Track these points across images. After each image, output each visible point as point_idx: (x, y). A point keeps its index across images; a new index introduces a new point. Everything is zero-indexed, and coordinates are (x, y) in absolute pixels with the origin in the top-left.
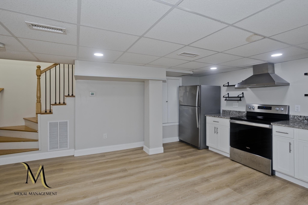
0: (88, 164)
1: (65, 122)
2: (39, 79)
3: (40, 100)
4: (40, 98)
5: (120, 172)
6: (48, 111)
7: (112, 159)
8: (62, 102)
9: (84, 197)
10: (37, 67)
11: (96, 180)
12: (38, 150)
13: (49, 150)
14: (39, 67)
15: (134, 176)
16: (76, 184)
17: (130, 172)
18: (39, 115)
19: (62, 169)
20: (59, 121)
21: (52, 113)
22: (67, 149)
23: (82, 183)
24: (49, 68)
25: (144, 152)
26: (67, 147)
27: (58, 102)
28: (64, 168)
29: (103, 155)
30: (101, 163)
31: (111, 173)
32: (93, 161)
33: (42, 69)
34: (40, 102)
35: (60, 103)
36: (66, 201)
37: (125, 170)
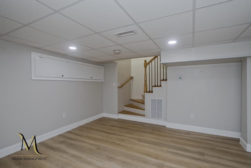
0: (172, 135)
1: (161, 100)
2: (146, 69)
3: (146, 83)
4: (146, 82)
5: (196, 153)
6: (151, 91)
7: (195, 139)
8: (159, 85)
9: (156, 158)
10: (145, 61)
11: (171, 150)
12: (145, 116)
13: (151, 118)
14: (146, 61)
15: (209, 164)
16: (156, 146)
17: (206, 157)
18: (145, 93)
19: (154, 133)
20: (157, 99)
21: (153, 93)
22: (162, 120)
23: (160, 147)
24: (151, 61)
25: (240, 146)
26: (162, 119)
27: (156, 85)
28: (155, 132)
29: (189, 133)
30: (183, 139)
31: (187, 151)
32: (177, 135)
33: (147, 62)
34: (146, 85)
35: (158, 85)
36: (144, 154)
37: (203, 154)
